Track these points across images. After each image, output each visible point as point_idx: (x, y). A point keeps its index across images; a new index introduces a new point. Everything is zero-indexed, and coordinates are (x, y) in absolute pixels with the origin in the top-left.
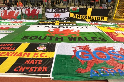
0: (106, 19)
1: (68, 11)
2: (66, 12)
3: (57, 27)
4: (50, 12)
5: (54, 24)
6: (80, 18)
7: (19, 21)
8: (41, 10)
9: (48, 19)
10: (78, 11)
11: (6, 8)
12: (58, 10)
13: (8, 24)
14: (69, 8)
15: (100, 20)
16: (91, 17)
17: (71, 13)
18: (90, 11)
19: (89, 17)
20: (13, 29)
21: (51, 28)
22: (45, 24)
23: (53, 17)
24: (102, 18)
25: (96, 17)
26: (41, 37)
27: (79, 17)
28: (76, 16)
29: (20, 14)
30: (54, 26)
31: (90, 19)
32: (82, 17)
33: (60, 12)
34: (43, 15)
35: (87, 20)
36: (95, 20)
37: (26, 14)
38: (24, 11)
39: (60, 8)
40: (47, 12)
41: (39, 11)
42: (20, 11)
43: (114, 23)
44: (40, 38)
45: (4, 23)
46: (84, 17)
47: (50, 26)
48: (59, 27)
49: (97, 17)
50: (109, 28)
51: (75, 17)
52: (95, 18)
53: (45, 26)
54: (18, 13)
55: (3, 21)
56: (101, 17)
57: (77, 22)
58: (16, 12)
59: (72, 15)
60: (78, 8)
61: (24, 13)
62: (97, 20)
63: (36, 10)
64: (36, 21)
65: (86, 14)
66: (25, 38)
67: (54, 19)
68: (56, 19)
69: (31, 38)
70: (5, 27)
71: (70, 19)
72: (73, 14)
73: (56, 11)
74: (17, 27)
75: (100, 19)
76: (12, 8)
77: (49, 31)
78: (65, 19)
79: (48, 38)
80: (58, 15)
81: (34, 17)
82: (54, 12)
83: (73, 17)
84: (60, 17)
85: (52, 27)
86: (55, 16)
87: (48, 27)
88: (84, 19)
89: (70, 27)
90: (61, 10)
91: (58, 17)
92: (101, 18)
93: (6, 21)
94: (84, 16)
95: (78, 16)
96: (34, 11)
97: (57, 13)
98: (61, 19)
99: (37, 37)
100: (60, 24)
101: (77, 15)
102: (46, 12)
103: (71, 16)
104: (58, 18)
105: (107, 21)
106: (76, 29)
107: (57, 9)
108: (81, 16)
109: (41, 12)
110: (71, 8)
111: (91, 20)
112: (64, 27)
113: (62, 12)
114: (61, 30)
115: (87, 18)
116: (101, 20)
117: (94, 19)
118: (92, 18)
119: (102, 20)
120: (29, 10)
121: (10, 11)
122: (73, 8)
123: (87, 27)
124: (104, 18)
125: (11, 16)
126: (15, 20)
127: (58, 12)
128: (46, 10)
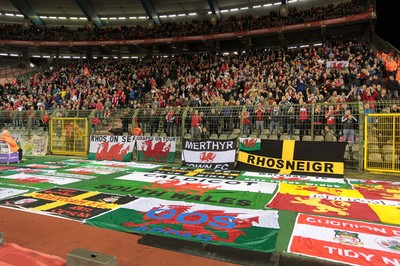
0: (338, 168)
1: (234, 147)
2: (230, 149)
3: (183, 178)
4: (193, 150)
5: (183, 174)
6: (266, 166)
8: (173, 144)
9: (184, 164)
10: (259, 148)
11: (108, 138)
12: (211, 144)
13: (97, 167)
14: (235, 141)
15: (323, 171)
16: (296, 162)
17: (240, 153)
18: (289, 147)
19: (288, 163)
22: (166, 172)
23: (198, 161)
24: (326, 165)
25: (308, 164)
26: (129, 188)
27: (263, 162)
28: (255, 161)
29: (131, 150)
30: (178, 177)
31: (293, 168)
32: (271, 162)
33: (215, 150)
34: (178, 155)
35: (283, 170)
36: (305, 170)
37: (143, 151)
38: (141, 145)
39: (215, 141)
40: (187, 149)
41: (170, 146)
42: (132, 144)
43: (355, 180)
45: (93, 165)
46: (276, 163)
47: (170, 176)
48: (186, 179)
49: (312, 163)
51: (251, 163)
52: (305, 165)
53: (162, 175)
54: (128, 148)
56: (323, 163)
58: (125, 147)
59: (244, 157)
60: (259, 141)
61: (140, 149)
62: (311, 170)
63: (164, 144)
65: (279, 155)
66: (101, 187)
67: (198, 164)
68: (203, 164)
69: (110, 188)
71: (238, 167)
72: (247, 155)
73: (206, 146)
74: (107, 173)
75: (320, 169)
76: (120, 138)
78: (225, 167)
80: (210, 157)
82: (202, 150)
83: (246, 162)
84: (214, 161)
85: (173, 178)
86: (203, 159)
87: (165, 177)
88: (275, 167)
89: (210, 181)
90: (217, 146)
91: (210, 161)
92: (323, 167)
94: (276, 160)
95: (259, 161)
96: (160, 145)
97: (208, 152)
98: (214, 165)
99: (121, 188)
101: (256, 157)
102: (184, 148)
103: (240, 159)
104: (209, 165)
105: (342, 173)
107: (209, 142)
108: (267, 159)
109: (173, 149)
110: (242, 140)
111: (295, 170)
112: (196, 180)
113: (220, 150)
115: (285, 164)
116: (326, 170)
117: (305, 168)
118: (298, 166)
119: (329, 172)
120: (149, 143)
121: (114, 143)
122: (247, 141)
124: (332, 166)
127: (211, 150)
128: (184, 144)
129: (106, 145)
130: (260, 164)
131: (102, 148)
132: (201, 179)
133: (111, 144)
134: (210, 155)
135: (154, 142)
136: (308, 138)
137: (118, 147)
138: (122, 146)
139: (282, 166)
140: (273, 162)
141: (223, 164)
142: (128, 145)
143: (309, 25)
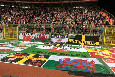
0: (97, 43)
2: (66, 38)
3: (57, 47)
4: (54, 38)
5: (55, 46)
6: (77, 43)
7: (32, 42)
8: (48, 36)
9: (52, 42)
10: (75, 37)
12: (60, 36)
13: (25, 44)
14: (68, 35)
15: (93, 44)
16: (86, 42)
19: (83, 42)
20: (27, 47)
22: (49, 45)
23: (56, 41)
24: (94, 42)
25: (89, 42)
27: (76, 41)
28: (74, 41)
29: (34, 38)
30: (55, 47)
31: (84, 43)
33: (61, 38)
36: (88, 44)
37: (38, 38)
39: (62, 35)
40: (52, 38)
41: (47, 37)
42: (34, 36)
43: (103, 47)
44: (42, 53)
45: (23, 43)
46: (80, 42)
48: (58, 48)
49: (90, 42)
50: (96, 50)
51: (72, 42)
52: (88, 43)
53: (49, 46)
54: (33, 37)
55: (22, 42)
56: (93, 42)
57: (73, 45)
58: (31, 37)
59: (70, 40)
60: (75, 35)
61: (36, 37)
62: (90, 44)
63: (45, 36)
64: (43, 43)
65: (81, 39)
66: (34, 52)
67: (57, 42)
68: (58, 42)
69: (37, 52)
71: (69, 43)
72: (71, 39)
73: (59, 37)
74: (30, 46)
75: (92, 43)
76: (30, 34)
77: (50, 49)
78: (65, 43)
80: (60, 40)
81: (43, 40)
82: (57, 38)
83: (71, 41)
84: (61, 41)
85: (53, 47)
86: (58, 41)
87: (51, 47)
88: (79, 43)
89: (66, 48)
90: (62, 37)
91: (60, 41)
93: (24, 42)
94: (80, 41)
95: (75, 41)
96: (43, 36)
97: (59, 39)
98: (62, 42)
100: (59, 46)
101: (74, 40)
102: (51, 37)
103: (69, 41)
104: (60, 42)
105: (98, 45)
107: (59, 36)
108: (77, 41)
109: (48, 38)
110: (70, 35)
111: (85, 44)
112: (61, 48)
113: (63, 38)
115: (82, 42)
116: (94, 44)
118: (86, 43)
119: (95, 44)
121: (28, 35)
122: (71, 35)
124: (96, 43)
125: (28, 39)
126: (30, 42)
127: (60, 38)
128: (51, 36)
129: (25, 36)
131: (23, 37)
132: (62, 48)
133: (26, 36)
135: (42, 35)
136: (89, 35)
137: (29, 37)
138: (30, 36)
139: (82, 43)
141: (64, 42)
142: (33, 36)
143: (80, 1)
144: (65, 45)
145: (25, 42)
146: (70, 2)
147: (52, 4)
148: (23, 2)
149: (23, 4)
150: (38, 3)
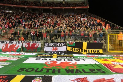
0: (101, 51)
1: (66, 45)
2: (63, 46)
3: (55, 60)
4: (48, 46)
5: (52, 57)
6: (77, 51)
7: (18, 53)
8: (40, 44)
9: (46, 52)
10: (74, 45)
11: (8, 42)
13: (6, 56)
14: (66, 43)
15: (96, 53)
16: (87, 50)
17: (68, 47)
18: (85, 45)
19: (85, 50)
20: (10, 61)
21: (48, 61)
22: (43, 57)
23: (51, 51)
24: (97, 50)
25: (91, 50)
26: (38, 69)
27: (76, 50)
28: (73, 50)
29: (20, 47)
30: (52, 59)
31: (86, 52)
32: (79, 50)
33: (58, 46)
34: (42, 48)
35: (83, 53)
36: (91, 53)
37: (26, 47)
38: (25, 45)
39: (58, 43)
40: (46, 46)
41: (38, 45)
42: (20, 44)
46: (81, 50)
47: (48, 59)
48: (57, 60)
49: (93, 50)
50: (106, 60)
51: (72, 51)
52: (91, 51)
53: (43, 58)
54: (19, 46)
55: (3, 53)
56: (96, 50)
57: (74, 55)
58: (17, 46)
59: (69, 49)
60: (74, 42)
62: (93, 52)
64: (34, 54)
65: (82, 48)
66: (21, 71)
67: (52, 52)
68: (53, 52)
70: (4, 59)
71: (67, 52)
72: (70, 48)
73: (54, 45)
74: (15, 59)
75: (95, 52)
76: (14, 42)
77: (46, 63)
78: (63, 53)
79: (45, 71)
80: (56, 49)
81: (33, 50)
82: (52, 46)
83: (70, 50)
84: (58, 51)
85: (50, 60)
86: (53, 50)
87: (46, 59)
88: (80, 52)
89: (68, 60)
90: (59, 44)
91: (56, 51)
92: (96, 51)
93: (5, 53)
94: (80, 49)
95: (74, 50)
97: (55, 47)
98: (58, 52)
99: (33, 69)
100: (57, 57)
101: (73, 48)
102: (45, 46)
104: (56, 52)
105: (102, 53)
106: (73, 62)
107: (55, 43)
108: (77, 49)
109: (40, 46)
110: (68, 42)
111: (87, 52)
112: (61, 60)
113: (60, 46)
114: (59, 62)
115: (84, 51)
116: (97, 52)
117: (91, 52)
118: (88, 51)
119: (98, 53)
120: (29, 44)
121: (11, 44)
122: (70, 43)
123: (84, 60)
124: (99, 51)
126: (14, 53)
127: (56, 46)
128: (45, 44)
129: (7, 45)
130: (75, 51)
131: (5, 46)
132: (63, 59)
133: (10, 45)
134: (56, 48)
135: (31, 44)
137: (14, 46)
138: (16, 45)
139: (83, 51)
140: (80, 50)
141: (62, 51)
142: (18, 44)
143: (72, 8)
144: (64, 55)
145: (8, 53)
146: (61, 8)
147: (42, 9)
148: (6, 5)
149: (7, 7)
150: (26, 7)
